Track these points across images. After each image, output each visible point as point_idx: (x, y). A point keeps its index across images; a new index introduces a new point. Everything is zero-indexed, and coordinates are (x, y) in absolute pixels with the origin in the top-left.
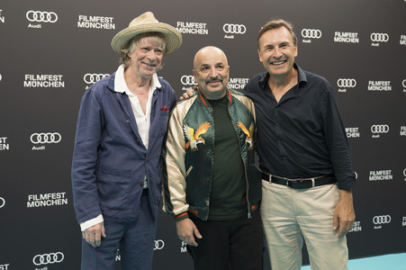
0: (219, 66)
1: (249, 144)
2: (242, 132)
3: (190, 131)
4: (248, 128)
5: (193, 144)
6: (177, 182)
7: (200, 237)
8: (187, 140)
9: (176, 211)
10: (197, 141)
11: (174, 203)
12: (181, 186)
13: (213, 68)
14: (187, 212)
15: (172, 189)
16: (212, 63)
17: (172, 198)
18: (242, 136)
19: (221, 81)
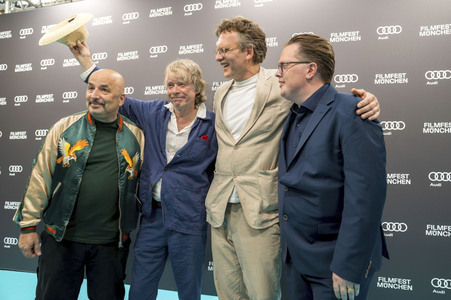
0: (103, 88)
1: (128, 173)
2: (124, 160)
3: (65, 146)
4: (132, 157)
5: (66, 159)
8: (60, 155)
12: (39, 201)
15: (28, 201)
16: (97, 83)
18: (123, 164)
19: (103, 105)
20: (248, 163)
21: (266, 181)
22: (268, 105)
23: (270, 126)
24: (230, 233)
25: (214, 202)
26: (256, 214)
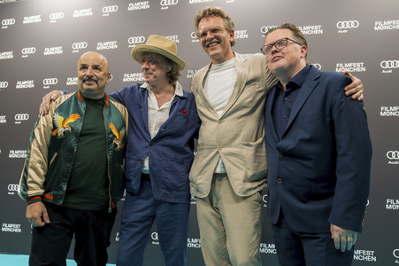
0: (96, 67)
1: (116, 145)
2: (111, 132)
3: (59, 119)
4: (119, 131)
5: (61, 131)
6: (38, 166)
7: (48, 221)
8: (55, 127)
9: (30, 193)
10: (65, 128)
11: (29, 185)
12: (41, 171)
13: (90, 68)
14: (41, 196)
15: (31, 171)
16: (90, 63)
17: (29, 180)
19: (96, 82)
20: (232, 136)
21: (248, 152)
22: (248, 83)
23: (251, 102)
24: (215, 201)
25: (199, 174)
26: (241, 182)
